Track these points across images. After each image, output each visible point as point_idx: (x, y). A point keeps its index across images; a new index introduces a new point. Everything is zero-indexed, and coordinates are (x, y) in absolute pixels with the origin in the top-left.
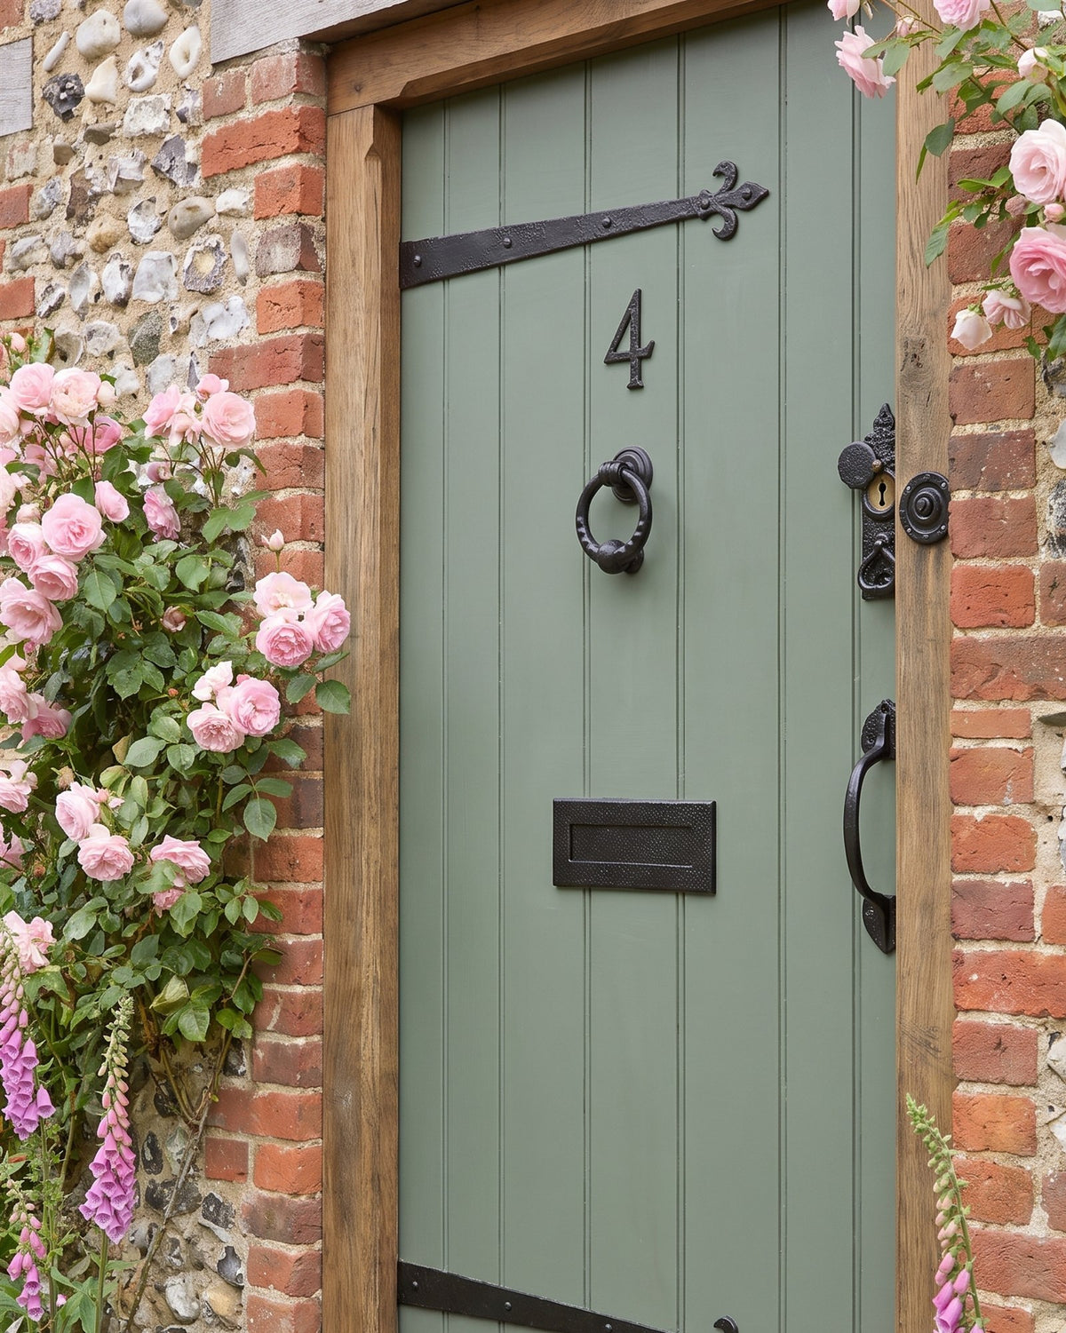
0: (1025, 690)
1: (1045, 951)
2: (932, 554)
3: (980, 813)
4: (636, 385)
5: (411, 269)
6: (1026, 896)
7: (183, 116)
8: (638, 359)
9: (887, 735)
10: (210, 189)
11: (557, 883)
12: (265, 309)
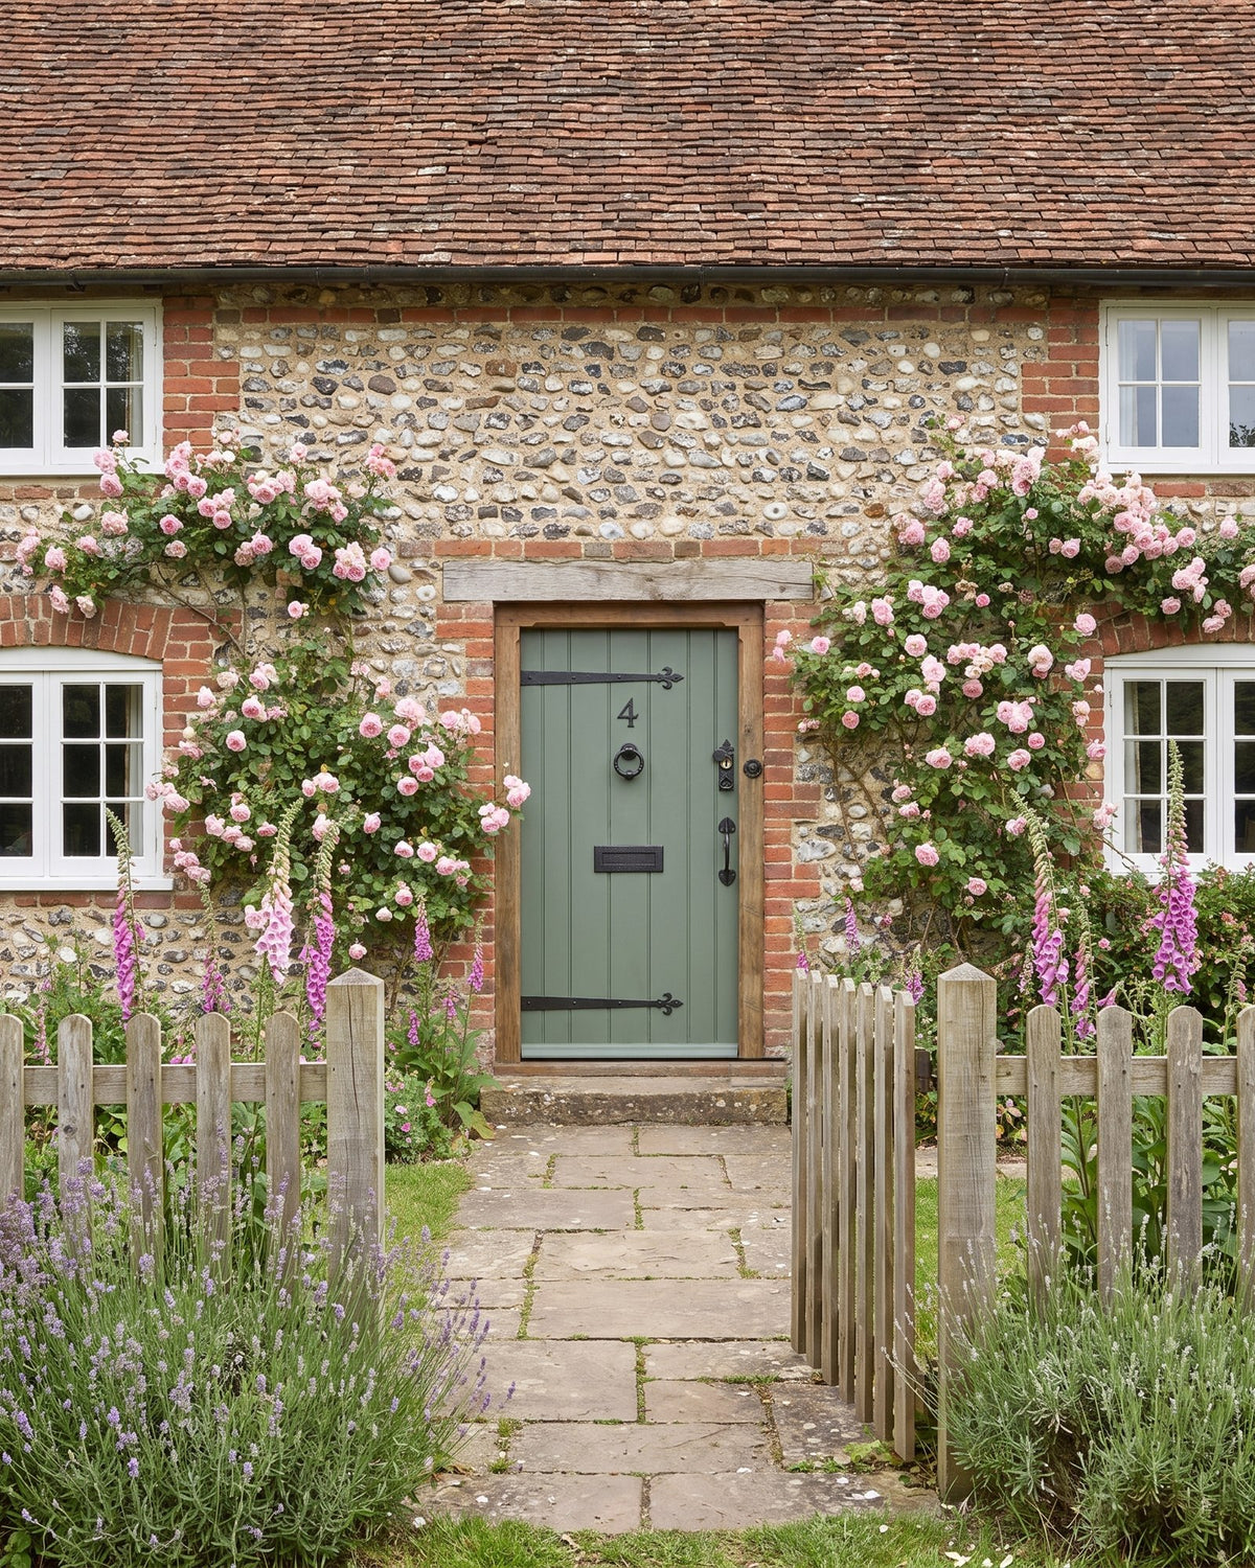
0: (790, 815)
1: (794, 881)
2: (753, 780)
3: (775, 847)
4: (631, 726)
5: (526, 679)
6: (789, 868)
7: (424, 615)
8: (632, 718)
9: (728, 827)
10: (439, 642)
11: (596, 871)
12: (471, 687)
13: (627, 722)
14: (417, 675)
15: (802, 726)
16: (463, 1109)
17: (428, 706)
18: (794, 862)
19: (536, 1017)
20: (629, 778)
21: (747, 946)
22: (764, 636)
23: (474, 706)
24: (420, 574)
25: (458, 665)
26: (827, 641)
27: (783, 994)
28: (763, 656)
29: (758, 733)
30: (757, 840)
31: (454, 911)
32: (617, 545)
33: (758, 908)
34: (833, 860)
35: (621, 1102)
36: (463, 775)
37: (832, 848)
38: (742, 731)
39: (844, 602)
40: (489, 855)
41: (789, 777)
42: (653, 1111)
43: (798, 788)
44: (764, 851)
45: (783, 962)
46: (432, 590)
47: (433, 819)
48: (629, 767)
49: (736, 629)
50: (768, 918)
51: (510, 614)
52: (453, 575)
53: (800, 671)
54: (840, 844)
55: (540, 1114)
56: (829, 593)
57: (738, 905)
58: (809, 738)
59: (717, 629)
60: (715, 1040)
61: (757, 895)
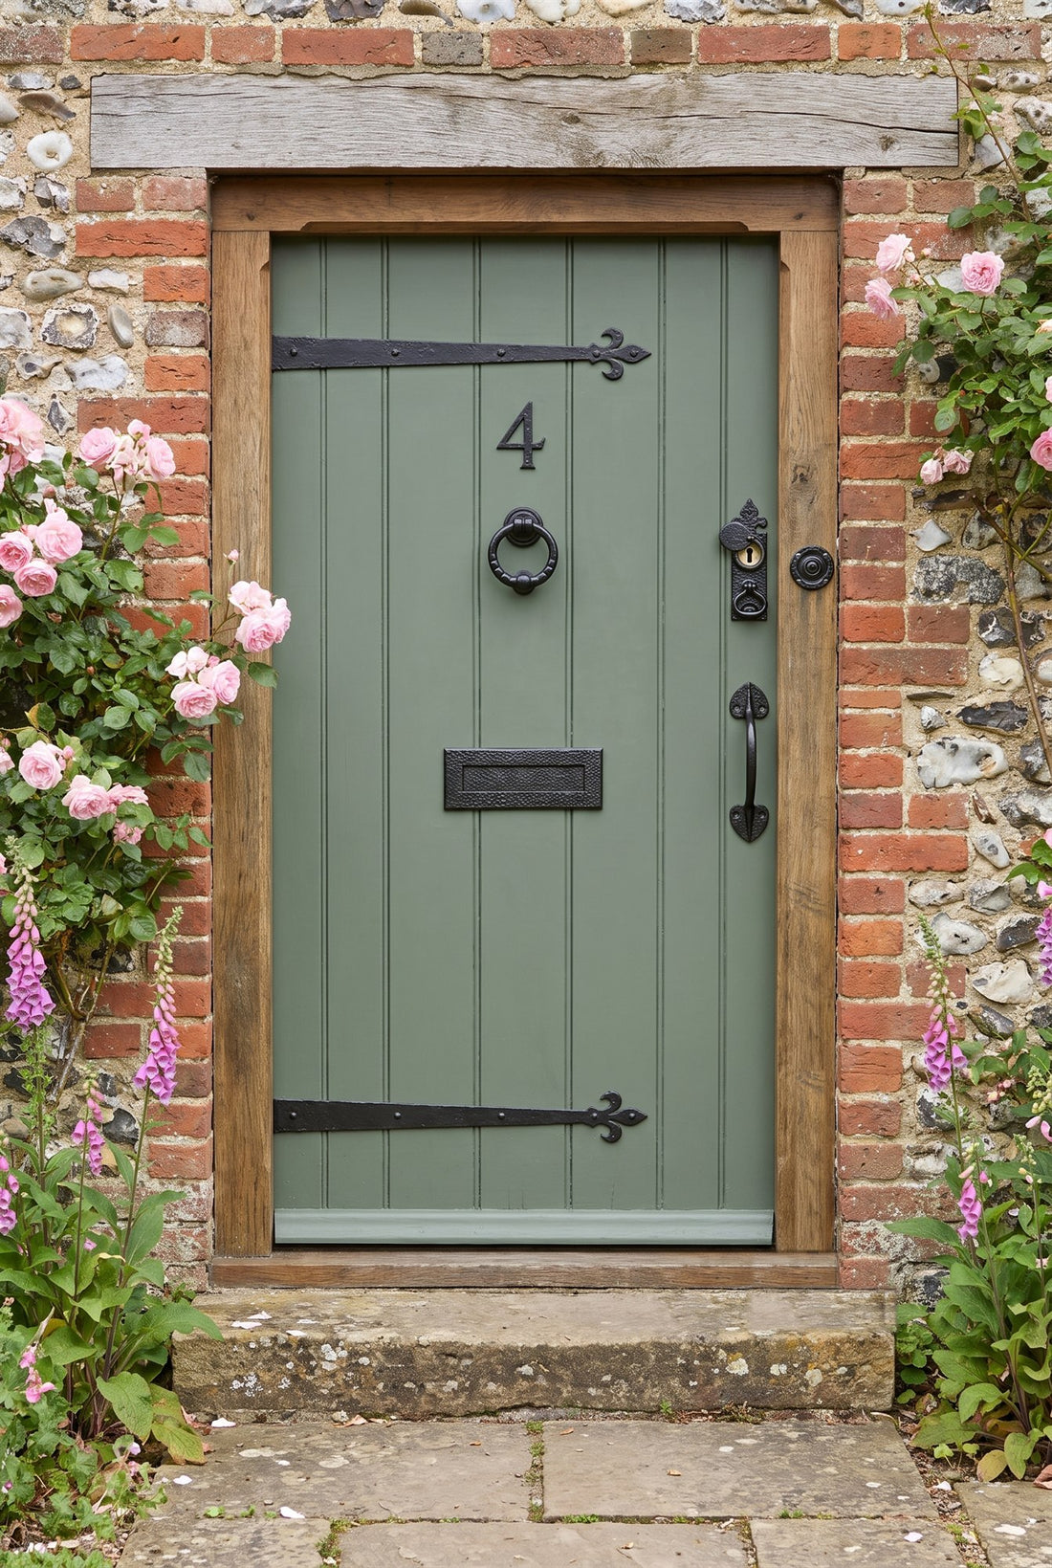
0: (899, 678)
1: (908, 832)
2: (813, 596)
3: (863, 752)
4: (528, 467)
5: (287, 356)
6: (897, 799)
7: (47, 202)
8: (530, 449)
9: (751, 705)
10: (79, 265)
11: (448, 809)
12: (157, 372)
13: (518, 458)
14: (27, 343)
15: (931, 470)
16: (125, 1394)
17: (53, 418)
18: (909, 789)
19: (310, 1145)
20: (524, 590)
21: (796, 984)
22: (839, 255)
23: (164, 417)
24: (36, 103)
25: (129, 322)
26: (997, 263)
27: (885, 1099)
28: (839, 300)
29: (824, 479)
30: (821, 736)
31: (110, 906)
32: (500, 37)
33: (822, 894)
34: (1001, 784)
35: (506, 1363)
36: (134, 580)
37: (999, 757)
38: (787, 478)
39: (1030, 175)
40: (196, 772)
41: (896, 586)
42: (580, 1383)
43: (917, 613)
44: (838, 765)
45: (878, 1024)
46: (62, 142)
47: (63, 684)
48: (523, 564)
49: (771, 241)
50: (852, 920)
51: (245, 201)
52: (115, 106)
53: (929, 330)
54: (1013, 745)
55: (310, 1390)
56: (996, 151)
57: (773, 887)
58: (944, 497)
59: (730, 238)
60: (721, 1201)
61: (821, 865)
